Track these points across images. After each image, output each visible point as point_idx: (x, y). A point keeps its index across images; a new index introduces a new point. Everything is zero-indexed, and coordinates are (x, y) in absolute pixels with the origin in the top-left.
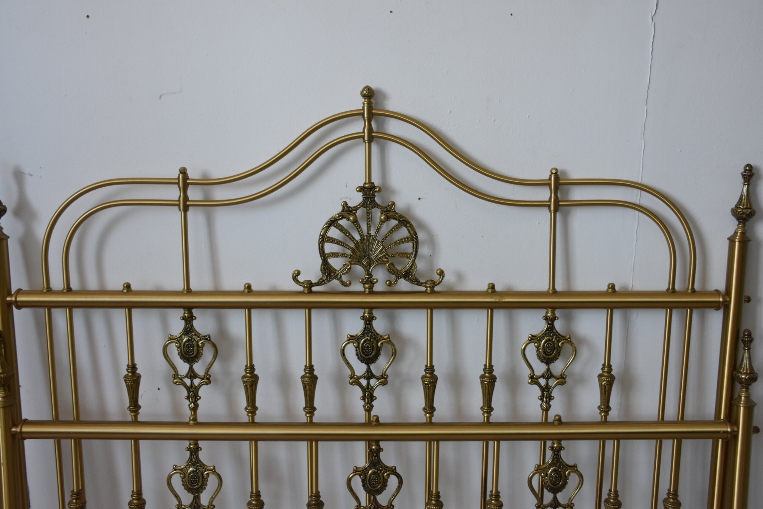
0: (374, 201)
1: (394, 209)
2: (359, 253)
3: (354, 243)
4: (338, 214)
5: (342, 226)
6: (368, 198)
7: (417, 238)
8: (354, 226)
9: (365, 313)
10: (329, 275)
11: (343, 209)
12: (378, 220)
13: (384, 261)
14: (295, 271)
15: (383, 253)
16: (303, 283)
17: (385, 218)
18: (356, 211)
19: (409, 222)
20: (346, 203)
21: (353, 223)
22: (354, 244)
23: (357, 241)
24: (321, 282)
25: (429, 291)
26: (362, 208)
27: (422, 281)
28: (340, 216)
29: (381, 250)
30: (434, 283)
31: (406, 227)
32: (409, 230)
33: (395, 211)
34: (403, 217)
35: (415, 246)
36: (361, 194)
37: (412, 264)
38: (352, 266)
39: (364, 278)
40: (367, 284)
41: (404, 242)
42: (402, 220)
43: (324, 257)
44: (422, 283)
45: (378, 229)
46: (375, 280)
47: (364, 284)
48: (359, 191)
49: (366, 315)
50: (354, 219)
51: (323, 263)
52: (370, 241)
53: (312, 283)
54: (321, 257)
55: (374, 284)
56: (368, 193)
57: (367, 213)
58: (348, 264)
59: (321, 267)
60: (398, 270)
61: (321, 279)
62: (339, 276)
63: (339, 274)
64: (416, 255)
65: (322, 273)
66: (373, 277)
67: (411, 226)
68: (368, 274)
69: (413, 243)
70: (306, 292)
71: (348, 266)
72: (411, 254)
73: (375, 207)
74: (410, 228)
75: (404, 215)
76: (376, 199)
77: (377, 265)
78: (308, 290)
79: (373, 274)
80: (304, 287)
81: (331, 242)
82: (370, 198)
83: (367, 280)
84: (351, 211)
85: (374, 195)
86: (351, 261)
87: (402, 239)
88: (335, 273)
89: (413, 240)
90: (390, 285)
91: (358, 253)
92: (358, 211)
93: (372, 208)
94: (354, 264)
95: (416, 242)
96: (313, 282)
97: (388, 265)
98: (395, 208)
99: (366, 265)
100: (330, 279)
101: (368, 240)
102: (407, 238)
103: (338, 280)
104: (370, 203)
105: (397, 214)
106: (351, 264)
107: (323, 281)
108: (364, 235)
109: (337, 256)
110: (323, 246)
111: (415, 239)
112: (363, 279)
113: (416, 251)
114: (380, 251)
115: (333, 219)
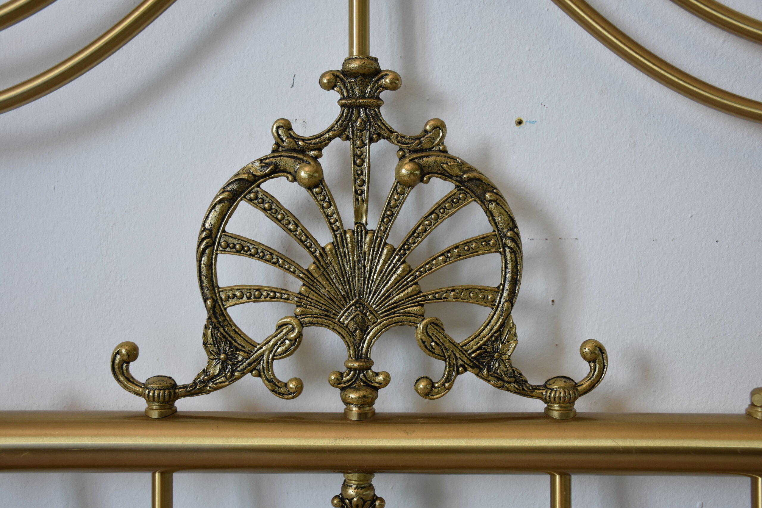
0: (377, 116)
1: (441, 142)
2: (328, 288)
3: (313, 253)
4: (261, 160)
5: (273, 200)
6: (359, 107)
7: (516, 239)
8: (312, 199)
9: (346, 486)
10: (231, 357)
11: (277, 144)
12: (391, 181)
13: (409, 314)
14: (122, 345)
15: (407, 286)
16: (145, 386)
17: (411, 173)
18: (320, 149)
19: (491, 188)
20: (287, 126)
21: (310, 188)
22: (312, 260)
23: (323, 249)
24: (205, 383)
25: (556, 414)
26: (337, 141)
27: (533, 381)
28: (268, 165)
29: (401, 277)
30: (576, 386)
31: (483, 201)
32: (490, 214)
33: (445, 151)
34: (471, 169)
35: (510, 265)
36: (335, 95)
37: (503, 325)
38: (306, 330)
39: (344, 369)
40: (356, 390)
41: (474, 253)
42: (470, 180)
43: (215, 302)
44: (535, 388)
45: (389, 207)
46: (381, 378)
47: (343, 389)
48: (330, 86)
49: (351, 492)
50: (311, 176)
51: (209, 318)
52: (366, 248)
53: (174, 386)
54: (205, 302)
55: (376, 389)
56: (357, 91)
57: (355, 155)
58: (294, 322)
59: (205, 335)
60: (454, 344)
61: (205, 372)
62: (263, 364)
63: (262, 355)
64: (513, 294)
65: (209, 353)
66: (374, 368)
67: (499, 200)
68: (358, 357)
69: (504, 254)
70: (155, 414)
71: (293, 329)
72: (499, 290)
73: (380, 136)
74: (492, 206)
75: (474, 165)
76: (383, 111)
77: (386, 326)
78: (161, 408)
79: (373, 356)
80: (148, 398)
81: (238, 252)
82: (365, 107)
83: (355, 379)
84: (302, 151)
85: (378, 98)
86: (303, 314)
87: (467, 243)
88: (249, 353)
89: (505, 246)
90: (428, 394)
91: (326, 290)
92: (325, 151)
93: (371, 140)
94: (311, 324)
95: (513, 251)
96: (180, 382)
97: (421, 326)
98: (446, 142)
99: (351, 327)
100: (232, 375)
101: (359, 244)
102: (485, 239)
103: (259, 375)
104: (364, 122)
105: (454, 159)
106: (302, 325)
107: (213, 378)
108: (346, 228)
109: (258, 299)
110: (211, 266)
111: (512, 239)
112: (341, 375)
113: (515, 282)
114: (396, 282)
115: (245, 176)
